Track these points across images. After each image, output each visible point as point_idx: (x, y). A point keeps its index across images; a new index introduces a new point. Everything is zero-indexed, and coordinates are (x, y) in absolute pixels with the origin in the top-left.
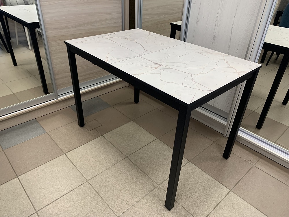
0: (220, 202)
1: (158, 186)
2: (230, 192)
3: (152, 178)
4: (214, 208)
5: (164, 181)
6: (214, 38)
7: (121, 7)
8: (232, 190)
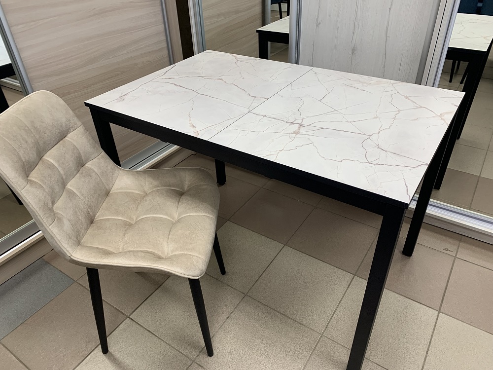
0: (432, 338)
1: (321, 336)
2: (438, 314)
3: (304, 323)
4: (427, 352)
5: (328, 323)
6: (354, 51)
7: (160, 12)
8: (440, 310)
